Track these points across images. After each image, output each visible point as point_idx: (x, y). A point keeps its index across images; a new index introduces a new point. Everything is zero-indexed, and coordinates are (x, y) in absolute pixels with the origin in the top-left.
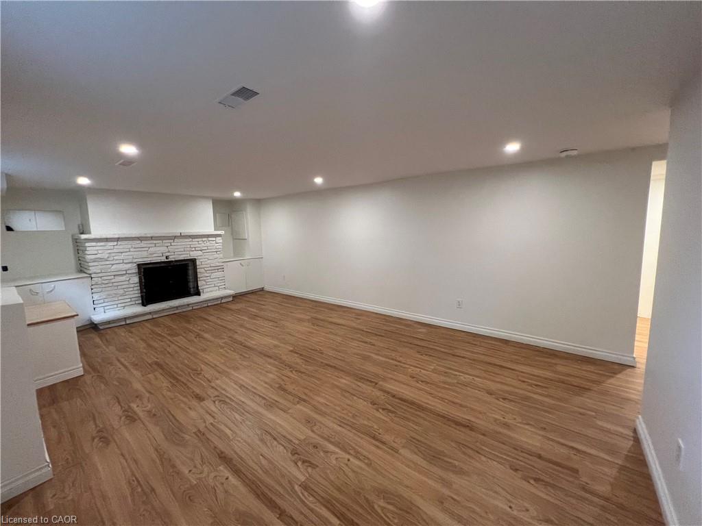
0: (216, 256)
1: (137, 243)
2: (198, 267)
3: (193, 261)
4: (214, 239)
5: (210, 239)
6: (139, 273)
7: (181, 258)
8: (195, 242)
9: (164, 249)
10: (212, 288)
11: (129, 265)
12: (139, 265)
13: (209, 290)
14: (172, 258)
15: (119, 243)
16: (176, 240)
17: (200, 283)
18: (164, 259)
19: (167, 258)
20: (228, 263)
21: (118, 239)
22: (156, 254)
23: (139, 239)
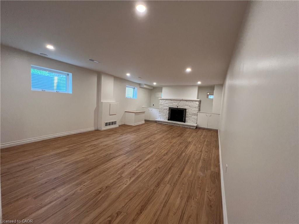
0: (195, 109)
1: (170, 101)
2: (187, 112)
3: (186, 109)
4: (195, 102)
5: (193, 102)
6: (169, 110)
7: (182, 108)
8: (187, 103)
9: (177, 104)
10: (190, 121)
11: (167, 107)
12: (169, 108)
13: (189, 122)
14: (179, 107)
15: (166, 101)
16: (181, 101)
17: (186, 118)
18: (176, 107)
19: (178, 107)
20: (200, 113)
21: (166, 100)
22: (174, 105)
23: (171, 100)
